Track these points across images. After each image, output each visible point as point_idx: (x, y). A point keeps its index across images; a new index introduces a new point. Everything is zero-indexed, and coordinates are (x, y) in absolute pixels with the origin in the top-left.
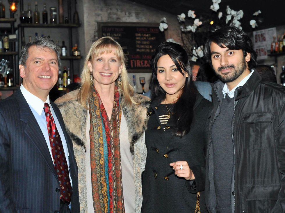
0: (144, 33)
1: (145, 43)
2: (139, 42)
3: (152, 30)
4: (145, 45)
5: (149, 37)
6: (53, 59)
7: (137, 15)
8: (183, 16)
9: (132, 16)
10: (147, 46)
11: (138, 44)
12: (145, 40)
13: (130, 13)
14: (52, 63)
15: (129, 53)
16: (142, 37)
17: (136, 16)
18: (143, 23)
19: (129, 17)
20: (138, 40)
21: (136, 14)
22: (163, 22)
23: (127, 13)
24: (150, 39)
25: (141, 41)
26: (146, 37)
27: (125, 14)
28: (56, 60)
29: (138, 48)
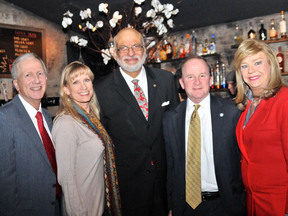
0: (22, 37)
1: (23, 47)
2: (18, 46)
3: (30, 34)
4: (23, 49)
5: (27, 41)
7: (15, 17)
9: (9, 18)
10: (26, 51)
11: (16, 48)
12: (23, 45)
13: (7, 15)
15: (7, 57)
16: (20, 40)
17: (14, 19)
18: (20, 26)
19: (6, 18)
20: (16, 44)
21: (13, 17)
23: (4, 15)
24: (28, 43)
25: (20, 45)
26: (25, 42)
27: (3, 16)
29: (16, 52)
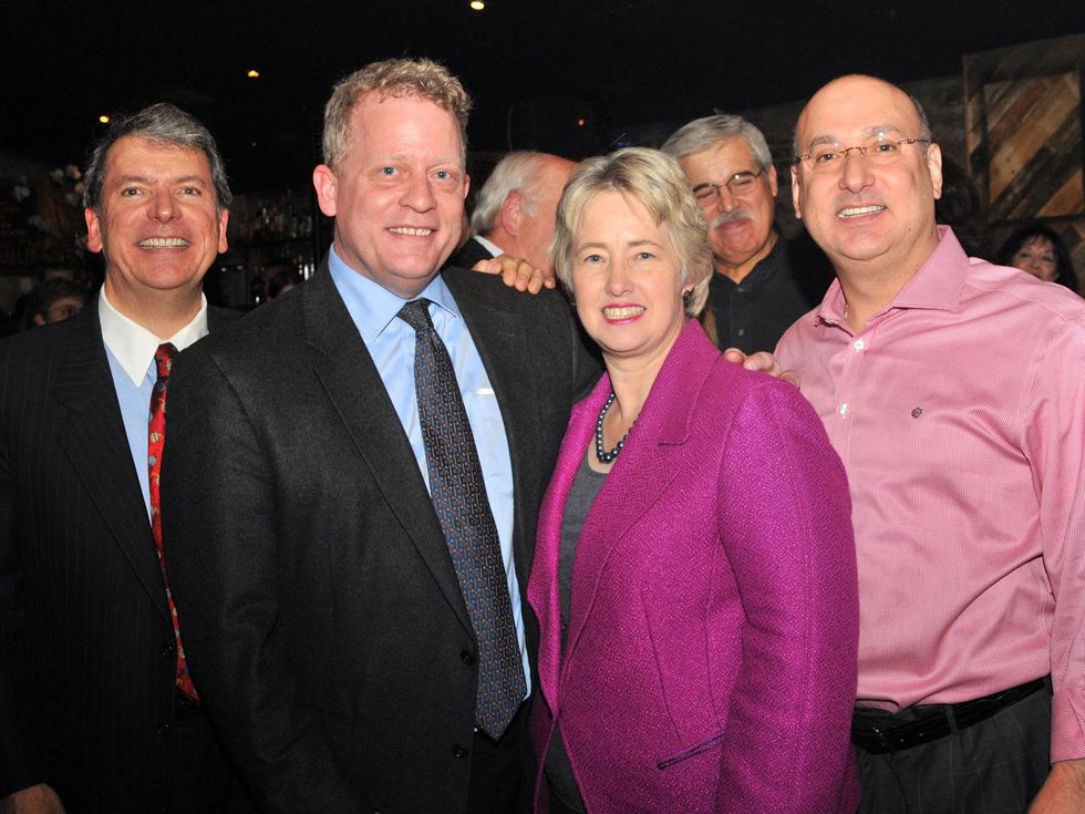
6: (189, 179)
8: (59, 173)
14: (189, 191)
22: (21, 184)
28: (203, 182)
